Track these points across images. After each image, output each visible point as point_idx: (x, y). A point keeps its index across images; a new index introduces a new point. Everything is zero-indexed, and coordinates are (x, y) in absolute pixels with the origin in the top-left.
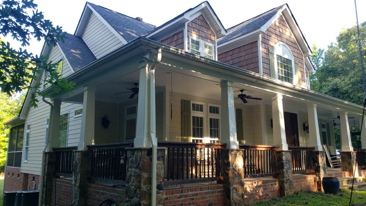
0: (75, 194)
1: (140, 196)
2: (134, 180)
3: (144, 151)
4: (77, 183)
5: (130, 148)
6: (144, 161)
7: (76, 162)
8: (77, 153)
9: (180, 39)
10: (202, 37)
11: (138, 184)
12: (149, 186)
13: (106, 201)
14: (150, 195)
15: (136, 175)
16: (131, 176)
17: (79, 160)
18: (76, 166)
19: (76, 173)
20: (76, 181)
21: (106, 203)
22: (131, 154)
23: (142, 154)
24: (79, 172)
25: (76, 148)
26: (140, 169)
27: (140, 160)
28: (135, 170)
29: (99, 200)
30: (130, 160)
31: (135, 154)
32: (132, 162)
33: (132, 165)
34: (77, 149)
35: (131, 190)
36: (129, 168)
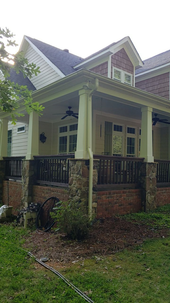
0: (24, 192)
1: (80, 195)
2: (75, 183)
3: (84, 162)
4: (26, 184)
5: (72, 159)
6: (84, 169)
7: (25, 169)
8: (26, 162)
9: (104, 70)
10: (123, 67)
11: (79, 186)
12: (87, 188)
13: (50, 198)
14: (88, 194)
15: (77, 179)
16: (72, 180)
17: (28, 167)
18: (25, 171)
19: (25, 177)
20: (25, 183)
21: (50, 199)
22: (73, 163)
23: (82, 163)
24: (28, 176)
25: (24, 157)
26: (80, 175)
27: (81, 168)
28: (76, 175)
29: (45, 198)
30: (72, 168)
31: (76, 164)
32: (74, 169)
33: (74, 172)
34: (25, 159)
35: (73, 190)
36: (71, 174)
